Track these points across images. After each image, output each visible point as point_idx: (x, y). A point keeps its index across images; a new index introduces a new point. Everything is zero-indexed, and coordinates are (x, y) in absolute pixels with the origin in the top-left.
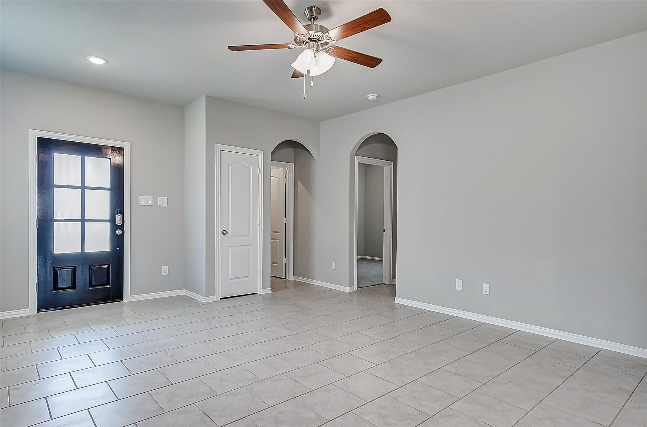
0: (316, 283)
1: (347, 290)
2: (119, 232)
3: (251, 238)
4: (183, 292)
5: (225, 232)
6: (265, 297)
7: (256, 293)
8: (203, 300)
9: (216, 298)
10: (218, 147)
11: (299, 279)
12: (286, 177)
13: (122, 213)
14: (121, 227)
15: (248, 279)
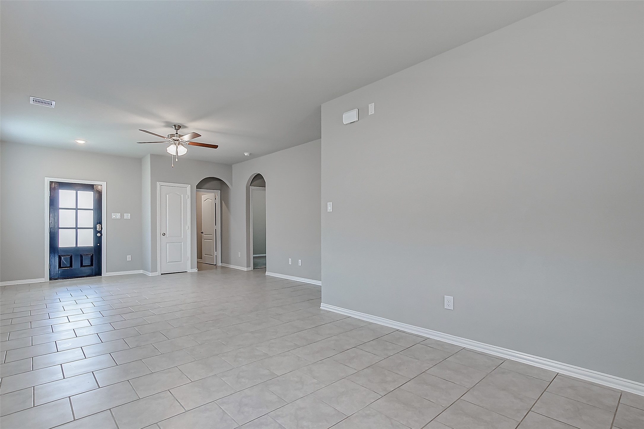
0: (232, 266)
1: (245, 269)
2: (99, 235)
3: (182, 237)
4: (141, 272)
5: (164, 234)
6: (192, 274)
7: (186, 271)
8: (150, 274)
9: (158, 273)
10: (158, 184)
11: (224, 265)
12: (216, 199)
13: (100, 223)
14: (100, 232)
15: (180, 262)
